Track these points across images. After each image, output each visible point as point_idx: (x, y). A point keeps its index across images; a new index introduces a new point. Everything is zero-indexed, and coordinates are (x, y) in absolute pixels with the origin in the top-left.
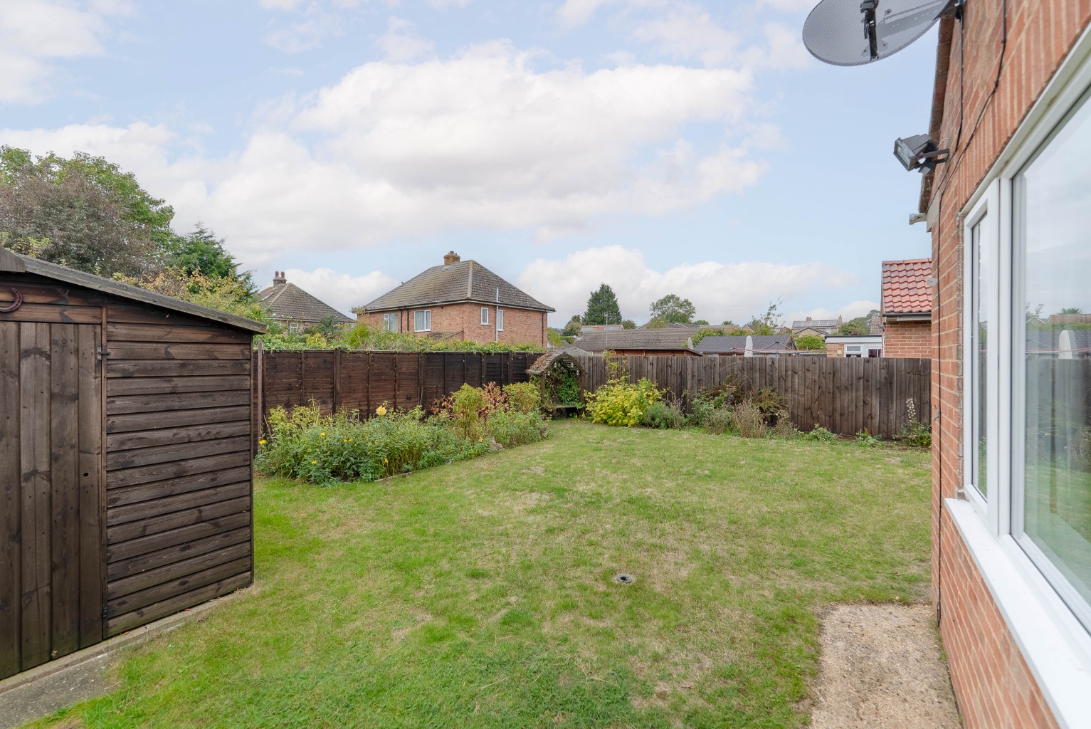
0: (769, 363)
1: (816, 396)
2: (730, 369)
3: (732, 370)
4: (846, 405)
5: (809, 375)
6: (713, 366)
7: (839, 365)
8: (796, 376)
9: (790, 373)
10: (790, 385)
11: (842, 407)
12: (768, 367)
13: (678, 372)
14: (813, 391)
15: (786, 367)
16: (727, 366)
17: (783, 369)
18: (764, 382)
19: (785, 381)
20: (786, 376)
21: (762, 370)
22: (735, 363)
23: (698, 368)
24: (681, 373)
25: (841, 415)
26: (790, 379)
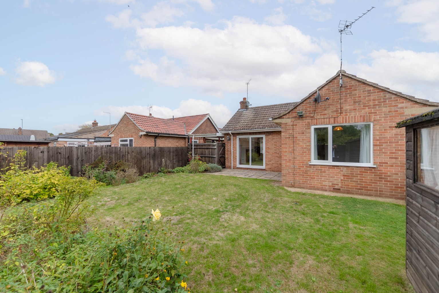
0: (119, 149)
1: (136, 162)
2: (100, 153)
3: (102, 153)
4: (144, 164)
5: (133, 154)
6: (90, 152)
7: (142, 149)
8: (129, 155)
9: (127, 153)
10: (127, 158)
11: (143, 165)
12: (118, 151)
13: (67, 156)
14: (135, 160)
15: (125, 151)
16: (99, 151)
17: (124, 152)
18: (116, 158)
19: (125, 157)
20: (125, 155)
21: (116, 153)
22: (103, 150)
23: (81, 153)
24: (68, 157)
25: (143, 168)
26: (127, 156)
